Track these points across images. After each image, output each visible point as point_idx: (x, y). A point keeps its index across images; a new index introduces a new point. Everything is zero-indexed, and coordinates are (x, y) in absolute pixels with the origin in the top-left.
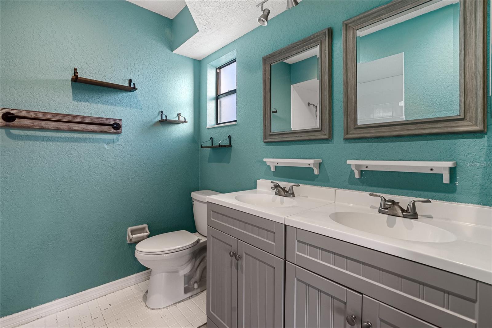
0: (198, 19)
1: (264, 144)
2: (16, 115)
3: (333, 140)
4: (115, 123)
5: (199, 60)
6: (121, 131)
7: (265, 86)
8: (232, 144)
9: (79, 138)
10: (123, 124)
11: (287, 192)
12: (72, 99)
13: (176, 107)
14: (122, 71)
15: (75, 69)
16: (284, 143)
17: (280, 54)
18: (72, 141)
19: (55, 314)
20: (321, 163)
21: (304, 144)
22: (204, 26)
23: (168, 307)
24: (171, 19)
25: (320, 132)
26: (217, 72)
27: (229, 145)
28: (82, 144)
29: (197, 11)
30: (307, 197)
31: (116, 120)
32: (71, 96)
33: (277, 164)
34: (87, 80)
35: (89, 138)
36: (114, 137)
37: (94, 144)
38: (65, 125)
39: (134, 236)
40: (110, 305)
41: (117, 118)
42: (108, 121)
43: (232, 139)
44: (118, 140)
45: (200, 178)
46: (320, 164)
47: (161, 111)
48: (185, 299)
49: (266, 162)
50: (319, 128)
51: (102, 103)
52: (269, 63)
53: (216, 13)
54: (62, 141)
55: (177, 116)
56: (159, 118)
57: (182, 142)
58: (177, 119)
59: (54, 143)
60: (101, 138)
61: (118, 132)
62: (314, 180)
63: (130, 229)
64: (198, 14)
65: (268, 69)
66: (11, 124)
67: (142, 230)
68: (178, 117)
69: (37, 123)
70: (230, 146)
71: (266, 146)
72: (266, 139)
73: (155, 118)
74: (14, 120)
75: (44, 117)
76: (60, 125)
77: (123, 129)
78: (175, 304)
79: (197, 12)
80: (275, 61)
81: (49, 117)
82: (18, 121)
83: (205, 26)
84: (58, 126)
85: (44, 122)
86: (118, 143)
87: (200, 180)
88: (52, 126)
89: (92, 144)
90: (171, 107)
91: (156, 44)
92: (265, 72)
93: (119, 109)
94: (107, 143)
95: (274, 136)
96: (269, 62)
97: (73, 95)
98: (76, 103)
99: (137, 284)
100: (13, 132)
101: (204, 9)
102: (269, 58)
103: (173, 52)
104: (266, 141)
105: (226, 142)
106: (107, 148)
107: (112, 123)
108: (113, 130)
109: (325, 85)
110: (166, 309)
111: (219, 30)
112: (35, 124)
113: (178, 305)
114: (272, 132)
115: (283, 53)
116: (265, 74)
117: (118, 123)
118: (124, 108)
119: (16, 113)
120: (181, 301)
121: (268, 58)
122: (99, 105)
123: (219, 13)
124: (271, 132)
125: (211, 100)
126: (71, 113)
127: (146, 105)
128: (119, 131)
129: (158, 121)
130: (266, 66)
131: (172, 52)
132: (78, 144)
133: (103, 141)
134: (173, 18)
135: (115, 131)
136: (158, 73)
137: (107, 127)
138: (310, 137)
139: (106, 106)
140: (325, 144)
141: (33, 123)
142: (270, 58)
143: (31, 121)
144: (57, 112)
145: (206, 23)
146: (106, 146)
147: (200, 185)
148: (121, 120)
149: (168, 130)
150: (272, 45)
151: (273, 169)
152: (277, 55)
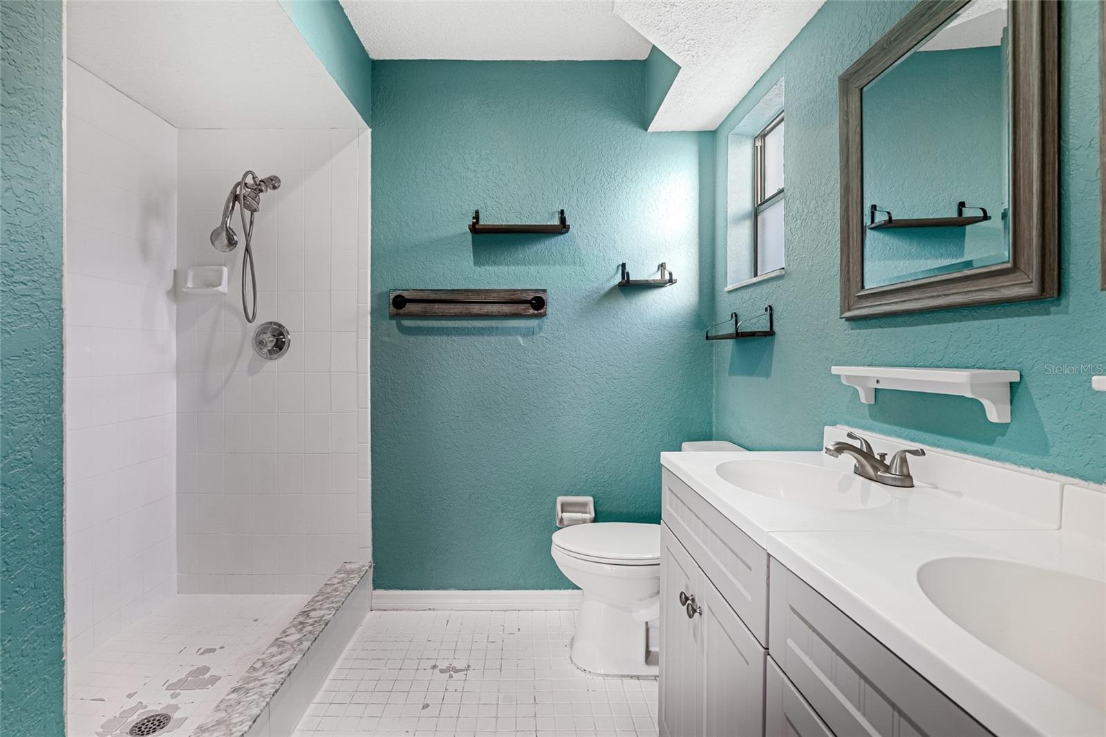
0: (666, 43)
1: (847, 323)
2: (406, 297)
3: (1063, 301)
4: (535, 298)
5: (713, 130)
6: (545, 312)
7: (848, 157)
8: (776, 329)
9: (482, 328)
10: (550, 298)
11: (887, 469)
12: (472, 263)
13: (656, 251)
14: (548, 197)
15: (477, 212)
16: (900, 320)
17: (886, 51)
18: (473, 334)
19: (448, 612)
20: (1018, 383)
21: (961, 321)
22: (686, 53)
23: (607, 676)
24: (644, 59)
25: (1011, 276)
26: (755, 148)
27: (769, 330)
28: (485, 337)
29: (657, 27)
30: (960, 494)
31: (537, 291)
32: (472, 258)
33: (878, 382)
34: (494, 227)
35: (497, 327)
36: (534, 323)
37: (503, 338)
38: (463, 308)
39: (565, 515)
40: (519, 629)
41: (539, 288)
42: (525, 295)
43: (775, 316)
44: (540, 328)
45: (714, 411)
46: (1013, 385)
47: (621, 263)
48: (647, 676)
49: (839, 376)
50: (1009, 261)
51: (516, 263)
52: (856, 87)
53: (701, 13)
54: (460, 335)
55: (658, 269)
56: (618, 279)
57: (670, 328)
58: (658, 277)
59: (449, 338)
60: (514, 325)
61: (540, 313)
62: (990, 442)
63: (560, 499)
64: (663, 33)
65: (854, 104)
66: (401, 311)
67: (582, 507)
68: (660, 271)
69: (429, 307)
70: (771, 333)
71: (852, 329)
72: (849, 310)
73: (608, 280)
74: (404, 306)
75: (437, 297)
76: (457, 308)
77: (550, 308)
78: (622, 676)
79: (658, 29)
80: (873, 74)
81: (443, 297)
82: (410, 307)
83: (689, 50)
84: (455, 311)
85: (436, 306)
86: (541, 335)
87: (714, 415)
88: (447, 311)
89: (501, 337)
90: (644, 251)
91: (611, 126)
92: (847, 116)
93: (542, 269)
94: (524, 336)
95: (872, 300)
96: (856, 85)
97: (473, 256)
98: (478, 269)
99: (572, 612)
100: (406, 323)
101: (670, 15)
102: (858, 70)
103: (649, 130)
104: (848, 314)
105: (764, 323)
106: (522, 344)
107: (530, 297)
108: (532, 311)
109: (1031, 105)
110: (601, 678)
111: (728, 46)
112: (427, 309)
113: (627, 681)
114: (867, 287)
115: (896, 43)
116: (848, 122)
117: (540, 297)
118: (552, 267)
119: (406, 295)
120: (635, 676)
121: (855, 72)
122: (512, 268)
123: (707, 8)
124: (863, 287)
125: (740, 219)
126: (472, 287)
127: (591, 255)
128: (542, 311)
129: (616, 286)
130: (850, 99)
131: (647, 130)
132: (480, 338)
133: (517, 331)
134: (646, 57)
135: (536, 312)
136: (616, 185)
137: (522, 307)
138: (974, 294)
139: (522, 268)
140: (1034, 315)
141: (425, 308)
142: (860, 72)
143: (422, 305)
144: (453, 287)
145: (688, 43)
146: (521, 340)
147: (714, 429)
148: (545, 291)
149: (636, 304)
150: (869, 30)
151: (865, 398)
152: (876, 56)
